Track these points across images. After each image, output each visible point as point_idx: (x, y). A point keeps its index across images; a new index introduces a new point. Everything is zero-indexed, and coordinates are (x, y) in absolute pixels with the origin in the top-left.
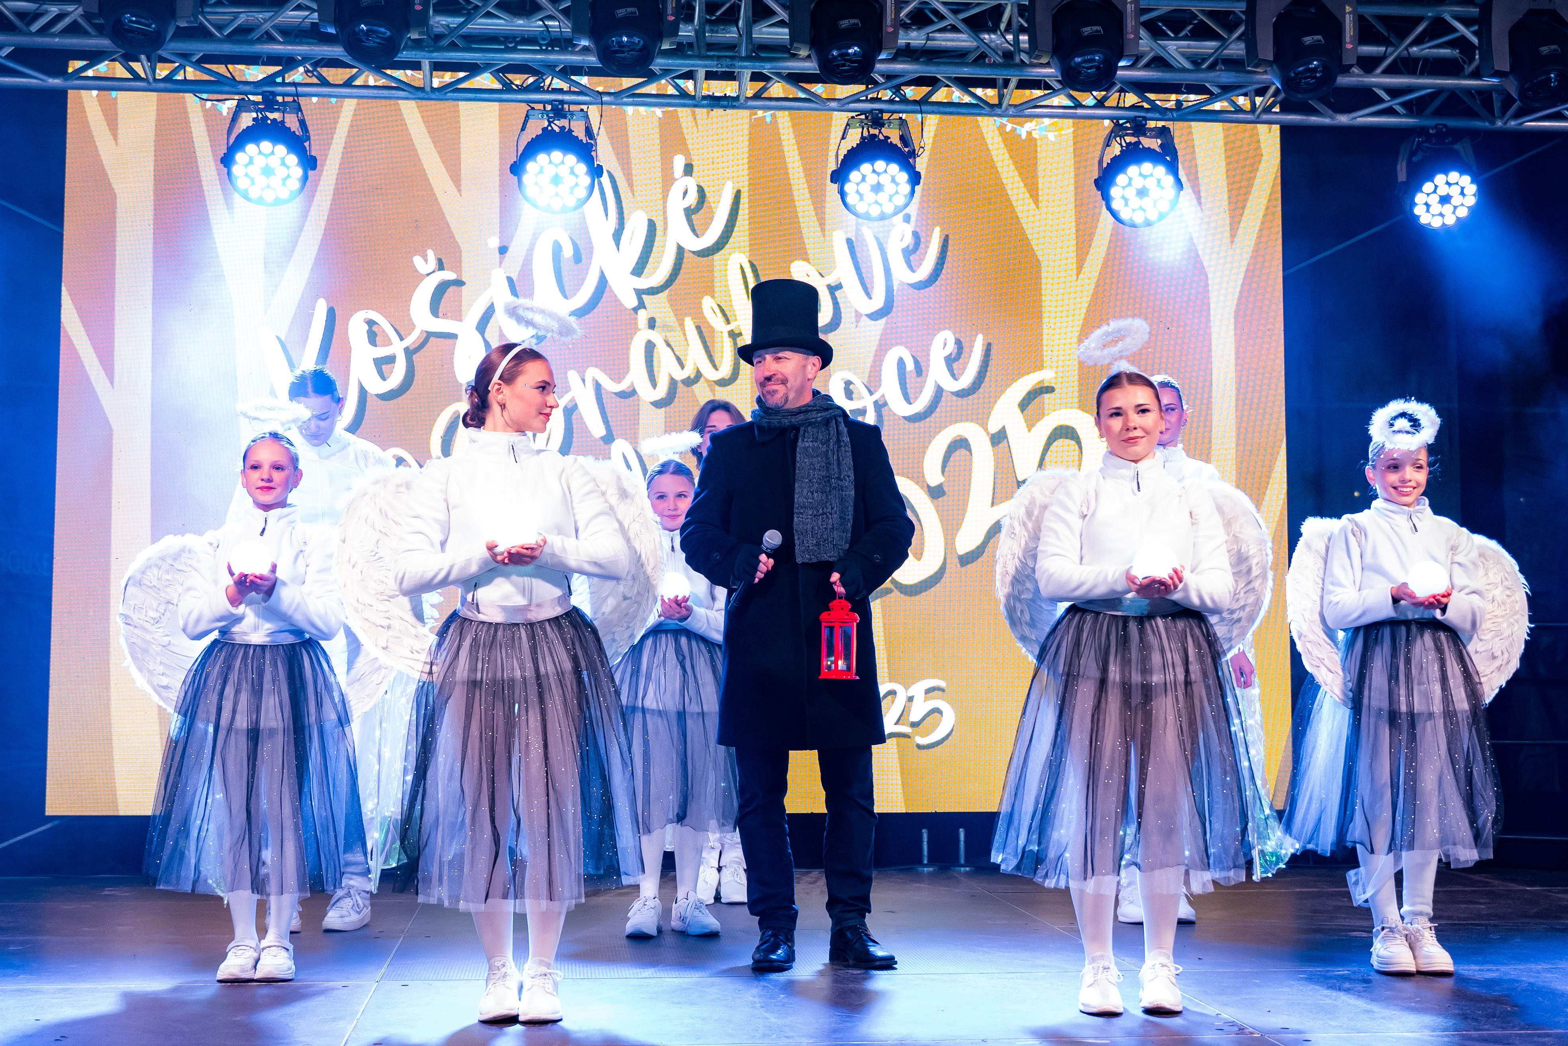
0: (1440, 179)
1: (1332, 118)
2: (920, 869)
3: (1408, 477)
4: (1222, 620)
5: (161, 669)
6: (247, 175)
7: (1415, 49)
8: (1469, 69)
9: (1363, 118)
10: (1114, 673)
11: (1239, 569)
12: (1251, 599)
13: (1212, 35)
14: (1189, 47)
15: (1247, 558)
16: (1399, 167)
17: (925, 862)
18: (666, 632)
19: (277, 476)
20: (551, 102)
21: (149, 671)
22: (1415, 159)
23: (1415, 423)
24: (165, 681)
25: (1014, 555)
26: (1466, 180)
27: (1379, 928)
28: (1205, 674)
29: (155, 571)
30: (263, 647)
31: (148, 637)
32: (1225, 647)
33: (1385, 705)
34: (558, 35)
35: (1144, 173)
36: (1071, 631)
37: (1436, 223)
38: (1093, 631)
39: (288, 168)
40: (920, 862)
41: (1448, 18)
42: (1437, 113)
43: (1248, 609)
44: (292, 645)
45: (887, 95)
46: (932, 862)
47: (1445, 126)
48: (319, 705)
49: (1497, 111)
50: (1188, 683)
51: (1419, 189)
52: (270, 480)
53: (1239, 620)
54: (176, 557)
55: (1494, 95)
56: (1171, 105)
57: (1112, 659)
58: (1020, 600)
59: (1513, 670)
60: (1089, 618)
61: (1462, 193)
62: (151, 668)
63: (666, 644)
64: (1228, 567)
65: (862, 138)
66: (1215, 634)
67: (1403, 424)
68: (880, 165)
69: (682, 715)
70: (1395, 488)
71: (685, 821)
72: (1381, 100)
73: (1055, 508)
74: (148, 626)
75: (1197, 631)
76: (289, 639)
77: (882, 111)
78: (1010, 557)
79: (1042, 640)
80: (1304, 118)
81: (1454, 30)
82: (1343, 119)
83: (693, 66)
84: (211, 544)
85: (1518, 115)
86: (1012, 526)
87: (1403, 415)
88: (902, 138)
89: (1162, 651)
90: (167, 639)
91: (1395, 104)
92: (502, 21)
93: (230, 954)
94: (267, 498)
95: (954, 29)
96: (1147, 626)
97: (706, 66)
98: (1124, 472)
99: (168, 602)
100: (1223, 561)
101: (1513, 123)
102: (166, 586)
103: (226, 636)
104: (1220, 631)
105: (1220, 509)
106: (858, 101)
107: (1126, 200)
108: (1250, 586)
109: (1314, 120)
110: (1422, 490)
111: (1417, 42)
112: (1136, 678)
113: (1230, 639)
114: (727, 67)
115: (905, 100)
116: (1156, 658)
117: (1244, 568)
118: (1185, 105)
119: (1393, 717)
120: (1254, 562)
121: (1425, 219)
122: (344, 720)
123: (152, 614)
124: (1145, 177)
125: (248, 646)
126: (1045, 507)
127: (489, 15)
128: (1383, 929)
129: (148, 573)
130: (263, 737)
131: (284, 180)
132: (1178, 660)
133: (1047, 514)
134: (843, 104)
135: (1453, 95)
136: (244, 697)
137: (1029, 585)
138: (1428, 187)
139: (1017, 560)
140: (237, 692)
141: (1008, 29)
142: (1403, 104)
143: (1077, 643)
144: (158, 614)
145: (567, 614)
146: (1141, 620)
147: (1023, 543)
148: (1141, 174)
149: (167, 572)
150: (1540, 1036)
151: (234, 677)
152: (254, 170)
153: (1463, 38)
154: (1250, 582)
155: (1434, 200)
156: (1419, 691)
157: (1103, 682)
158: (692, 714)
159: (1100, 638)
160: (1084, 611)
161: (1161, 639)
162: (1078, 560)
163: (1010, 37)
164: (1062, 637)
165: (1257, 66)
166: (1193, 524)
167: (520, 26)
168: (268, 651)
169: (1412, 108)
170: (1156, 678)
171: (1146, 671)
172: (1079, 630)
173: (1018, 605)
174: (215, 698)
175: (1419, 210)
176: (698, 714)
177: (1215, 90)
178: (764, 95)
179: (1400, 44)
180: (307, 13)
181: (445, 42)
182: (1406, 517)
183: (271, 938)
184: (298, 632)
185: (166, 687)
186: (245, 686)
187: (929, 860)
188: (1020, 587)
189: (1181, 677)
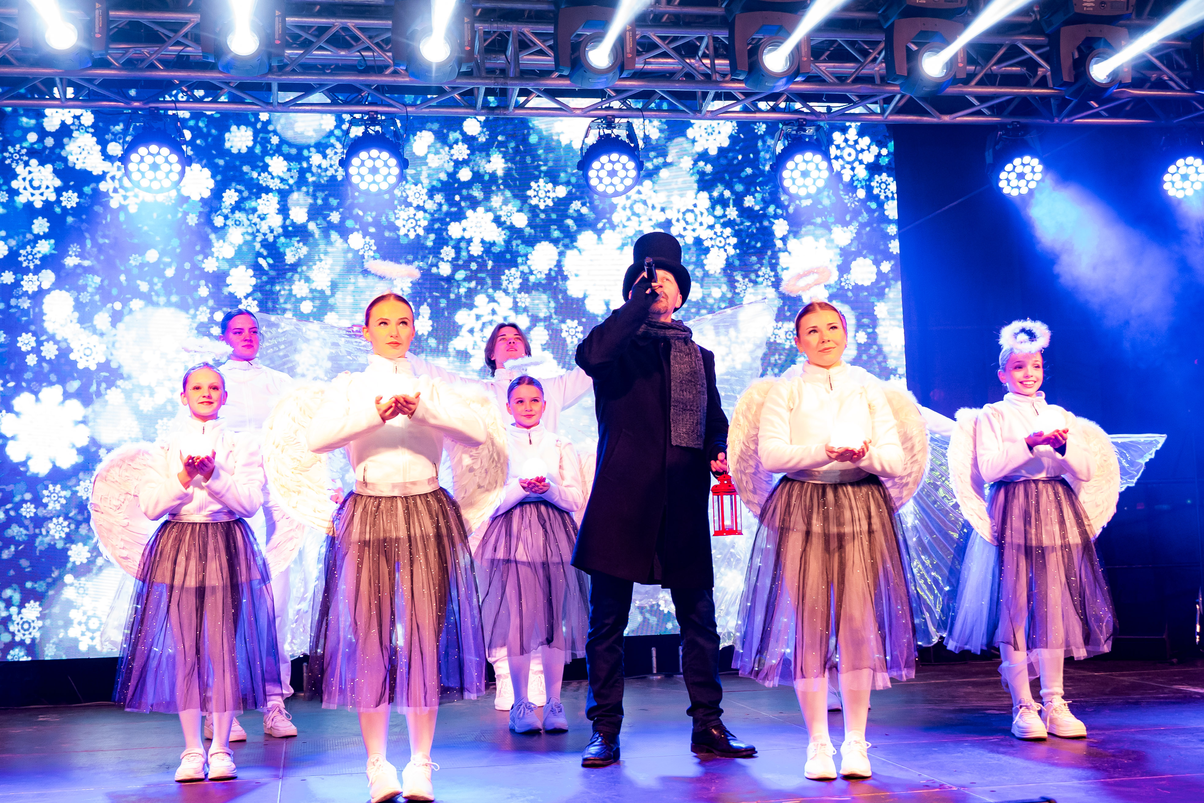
0: (1017, 161)
1: (939, 118)
2: (651, 677)
3: (1030, 374)
4: (895, 484)
5: (122, 544)
6: (139, 170)
7: (995, 67)
8: (1033, 81)
9: (961, 118)
10: (817, 526)
11: (905, 446)
12: (916, 468)
13: (851, 59)
14: (834, 67)
15: (911, 438)
16: (987, 153)
17: (655, 672)
18: (529, 503)
19: (215, 395)
20: (367, 113)
21: (112, 546)
22: (997, 147)
23: (1031, 335)
24: (125, 553)
25: (740, 440)
26: (1035, 161)
27: (1018, 707)
28: (883, 525)
29: (117, 469)
30: (206, 524)
31: (112, 520)
32: (897, 504)
33: (1022, 542)
34: (372, 63)
35: (806, 159)
36: (784, 496)
37: (1015, 193)
38: (800, 496)
39: (171, 164)
40: (650, 672)
41: (1020, 45)
42: (1012, 114)
43: (913, 476)
44: (228, 523)
45: (616, 104)
46: (659, 672)
47: (1018, 123)
48: (249, 568)
49: (1054, 111)
50: (870, 532)
51: (1002, 169)
52: (209, 397)
53: (907, 484)
54: (132, 458)
55: (1052, 101)
56: (824, 110)
57: (815, 516)
58: (745, 474)
59: (1112, 514)
60: (797, 486)
61: (1033, 172)
62: (114, 543)
63: (531, 512)
64: (900, 444)
65: (600, 136)
66: (890, 495)
67: (1024, 337)
68: (614, 156)
69: (545, 565)
70: (1021, 382)
71: (553, 644)
72: (972, 105)
73: (768, 404)
74: (111, 511)
75: (877, 493)
76: (225, 519)
77: (614, 117)
78: (737, 442)
79: (763, 503)
80: (919, 118)
81: (1024, 53)
82: (946, 119)
83: (477, 84)
84: (163, 448)
85: (1071, 114)
86: (737, 419)
87: (1023, 330)
88: (628, 136)
89: (851, 509)
90: (126, 521)
91: (983, 108)
92: (329, 53)
93: (184, 761)
94: (205, 410)
95: (665, 55)
96: (840, 490)
97: (485, 84)
98: (819, 376)
99: (127, 493)
100: (896, 439)
101: (1066, 120)
102: (125, 481)
103: (176, 518)
104: (893, 492)
105: (890, 401)
106: (597, 109)
107: (794, 180)
108: (914, 459)
109: (926, 119)
110: (1039, 384)
111: (999, 62)
112: (834, 530)
113: (901, 498)
114: (502, 84)
115: (630, 108)
116: (847, 514)
117: (909, 445)
118: (834, 110)
119: (1028, 551)
120: (916, 440)
121: (1006, 190)
122: (265, 578)
123: (116, 503)
124: (807, 162)
125: (194, 524)
126: (761, 405)
127: (321, 48)
128: (1021, 707)
129: (112, 471)
130: (208, 592)
131: (167, 174)
132: (863, 516)
133: (764, 410)
134: (585, 113)
135: (1024, 100)
136: (193, 563)
137: (751, 463)
138: (1009, 167)
139: (742, 444)
140: (188, 559)
141: (705, 56)
142: (988, 108)
143: (788, 505)
144: (119, 503)
145: (434, 493)
146: (835, 487)
147: (746, 431)
148: (804, 161)
149: (126, 470)
150: (1157, 780)
151: (184, 549)
152: (144, 167)
153: (1031, 59)
154: (914, 455)
155: (1012, 176)
156: (1046, 531)
157: (808, 534)
158: (554, 564)
159: (805, 501)
160: (793, 481)
161: (850, 499)
162: (789, 442)
163: (707, 61)
164: (778, 500)
165: (895, 80)
166: (871, 413)
167: (343, 56)
168: (210, 527)
169: (996, 110)
170: (847, 529)
171: (840, 524)
172: (790, 496)
173: (744, 478)
174: (168, 565)
175: (1002, 184)
176: (558, 563)
177: (855, 99)
178: (527, 106)
179: (986, 65)
180: (181, 48)
181: (288, 69)
182: (1030, 404)
183: (215, 747)
184: (231, 513)
185: (126, 558)
186: (194, 555)
187: (657, 671)
188: (745, 464)
189: (865, 527)
